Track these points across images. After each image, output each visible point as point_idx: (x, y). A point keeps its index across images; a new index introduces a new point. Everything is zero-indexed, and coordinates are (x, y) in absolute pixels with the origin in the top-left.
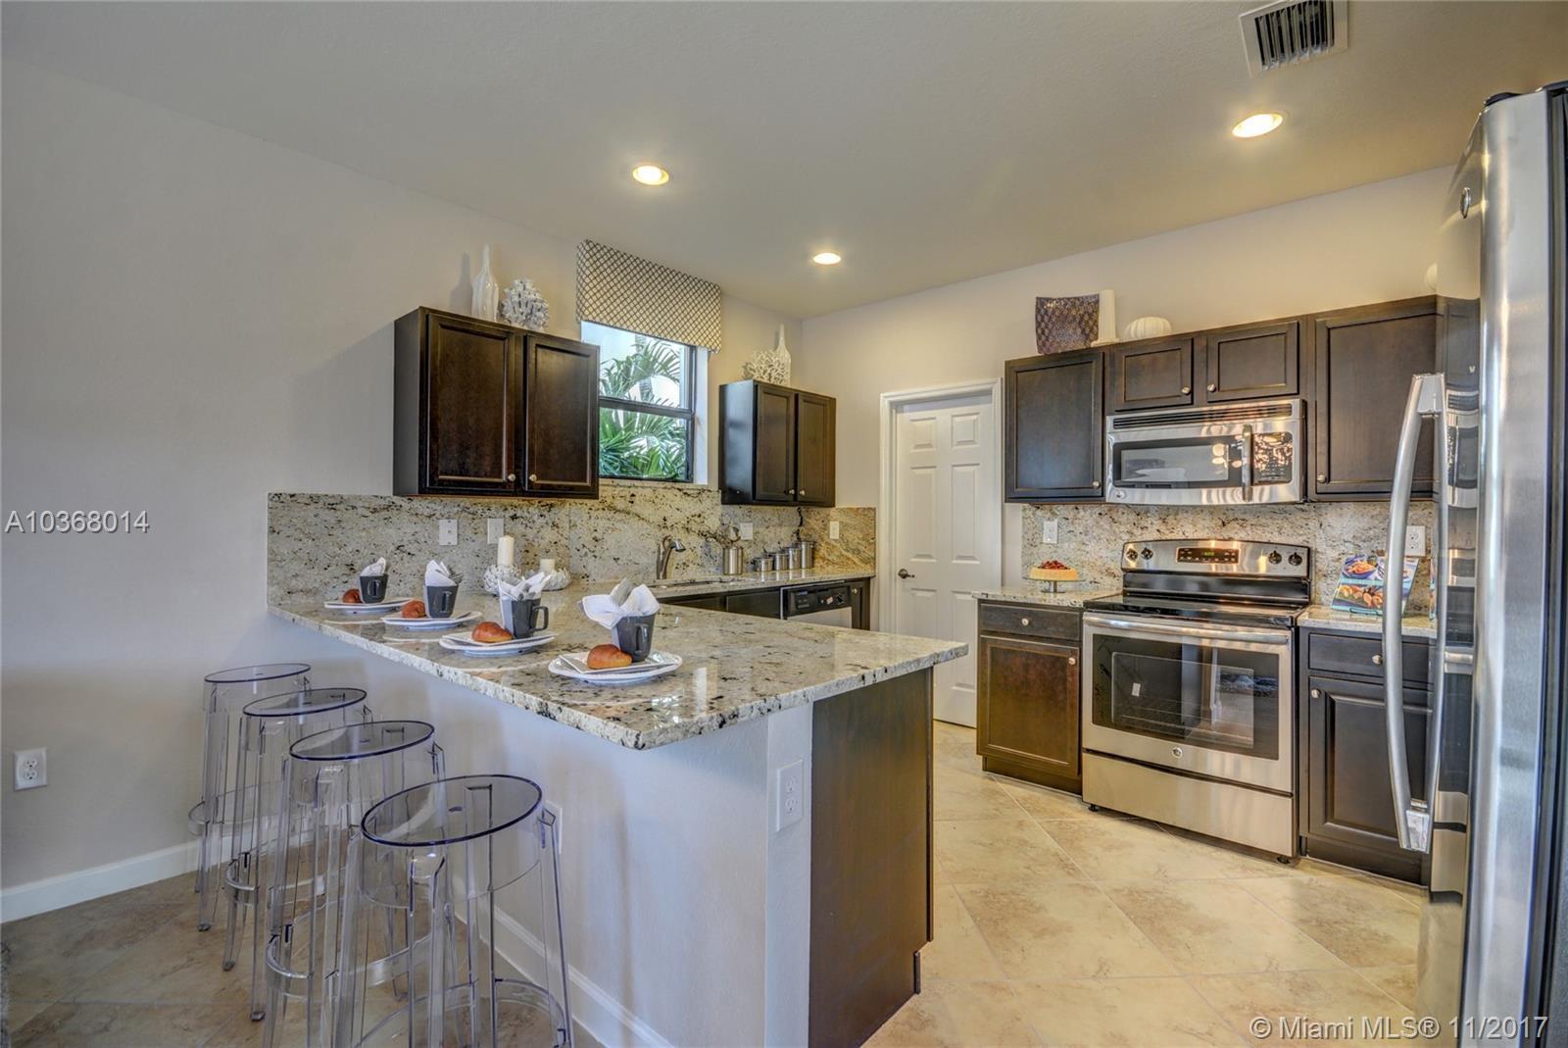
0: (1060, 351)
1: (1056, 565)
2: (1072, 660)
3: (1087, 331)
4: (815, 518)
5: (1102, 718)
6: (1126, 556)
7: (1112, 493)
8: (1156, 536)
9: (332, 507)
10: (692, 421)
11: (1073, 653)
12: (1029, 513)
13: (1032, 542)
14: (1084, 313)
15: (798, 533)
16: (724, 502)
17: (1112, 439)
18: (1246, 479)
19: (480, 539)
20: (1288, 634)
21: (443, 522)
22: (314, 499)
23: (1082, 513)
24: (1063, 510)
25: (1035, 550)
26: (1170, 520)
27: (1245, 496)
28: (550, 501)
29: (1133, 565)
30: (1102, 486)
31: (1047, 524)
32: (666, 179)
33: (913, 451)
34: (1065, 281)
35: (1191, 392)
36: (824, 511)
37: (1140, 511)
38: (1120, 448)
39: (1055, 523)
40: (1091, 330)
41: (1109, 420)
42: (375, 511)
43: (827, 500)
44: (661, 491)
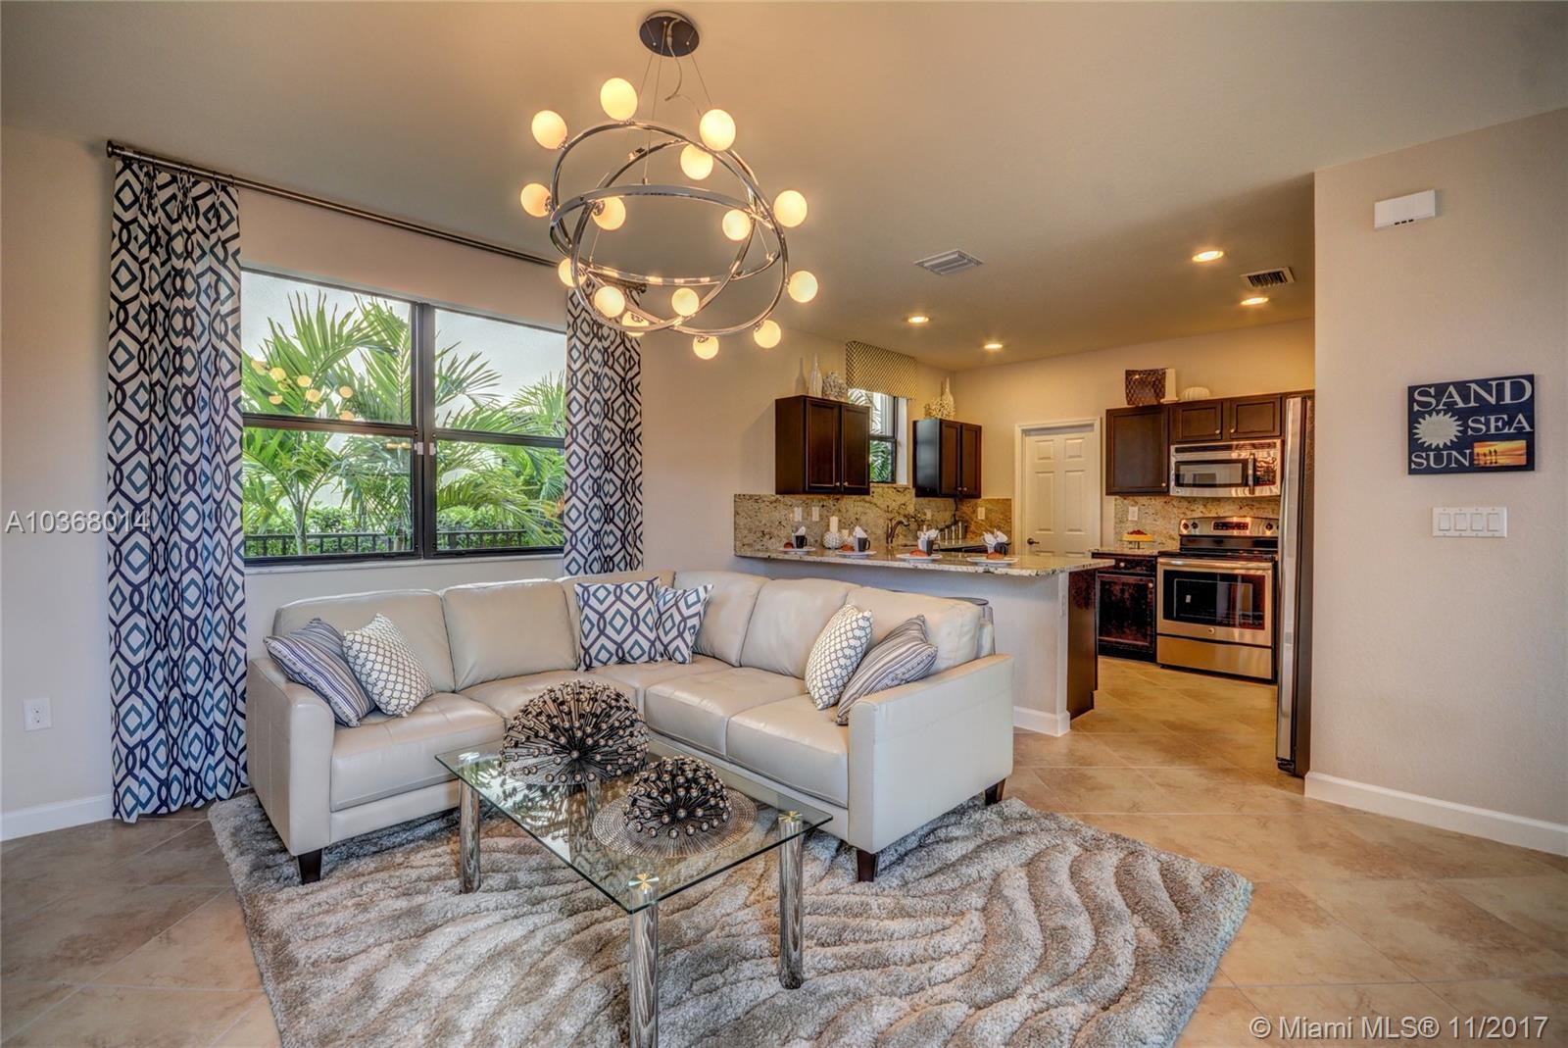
0: (1141, 405)
1: (1139, 532)
2: (1151, 585)
3: (1158, 391)
4: (966, 508)
5: (1168, 615)
6: (1182, 528)
7: (1175, 491)
8: (1201, 515)
9: (756, 501)
10: (895, 443)
11: (1152, 581)
12: (1119, 502)
13: (1121, 520)
14: (1155, 380)
15: (954, 515)
16: (917, 496)
17: (1173, 460)
18: (1251, 482)
19: (809, 518)
20: (1270, 564)
21: (796, 509)
22: (751, 497)
23: (1153, 501)
24: (1143, 500)
25: (1123, 525)
26: (1209, 506)
27: (1252, 492)
28: (838, 496)
29: (1185, 532)
30: (1168, 486)
31: (1131, 508)
32: (927, 319)
33: (1037, 461)
34: (1144, 362)
35: (1221, 433)
36: (973, 501)
37: (1191, 500)
38: (1179, 464)
39: (1136, 509)
40: (1160, 390)
41: (1173, 448)
42: (771, 503)
43: (976, 494)
44: (886, 490)
